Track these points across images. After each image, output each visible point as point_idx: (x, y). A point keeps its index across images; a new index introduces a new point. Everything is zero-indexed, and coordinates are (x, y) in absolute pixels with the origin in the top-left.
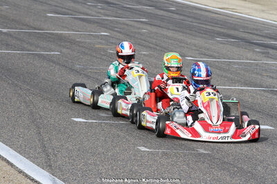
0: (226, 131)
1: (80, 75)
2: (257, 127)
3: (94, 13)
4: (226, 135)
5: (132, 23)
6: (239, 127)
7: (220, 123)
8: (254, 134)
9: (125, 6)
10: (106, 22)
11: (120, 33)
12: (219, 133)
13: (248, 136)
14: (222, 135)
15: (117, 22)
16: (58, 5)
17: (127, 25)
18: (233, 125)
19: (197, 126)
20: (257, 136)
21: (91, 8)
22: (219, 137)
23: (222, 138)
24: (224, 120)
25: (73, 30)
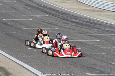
1: (89, 56)
3: (94, 33)
5: (109, 36)
9: (106, 29)
10: (99, 36)
11: (104, 40)
15: (103, 36)
16: (80, 30)
17: (107, 37)
21: (93, 31)
25: (86, 40)
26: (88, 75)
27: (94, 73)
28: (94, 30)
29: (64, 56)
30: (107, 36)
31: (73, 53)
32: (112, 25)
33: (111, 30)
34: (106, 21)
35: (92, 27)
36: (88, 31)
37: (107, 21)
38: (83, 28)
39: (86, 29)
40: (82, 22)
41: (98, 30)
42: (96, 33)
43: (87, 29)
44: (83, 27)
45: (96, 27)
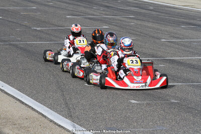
3: (99, 14)
5: (124, 19)
9: (119, 8)
10: (107, 20)
11: (116, 26)
15: (113, 19)
16: (74, 10)
17: (121, 20)
21: (96, 10)
28: (98, 9)
29: (127, 86)
31: (149, 80)
33: (129, 8)
35: (96, 4)
36: (88, 10)
38: (79, 5)
39: (85, 7)
41: (106, 9)
42: (102, 14)
43: (87, 7)
45: (103, 3)
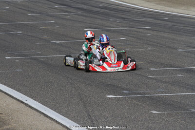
0: (119, 66)
2: (134, 63)
4: (119, 68)
6: (126, 63)
7: (115, 62)
8: (133, 66)
9: (135, 19)
12: (116, 67)
13: (130, 68)
14: (117, 68)
16: (91, 22)
18: (122, 63)
19: (105, 65)
20: (135, 67)
22: (116, 69)
23: (117, 69)
24: (118, 61)
26: (109, 98)
27: (119, 95)
28: (115, 21)
30: (137, 30)
32: (144, 12)
34: (134, 5)
35: (112, 16)
36: (104, 23)
37: (136, 5)
40: (94, 9)
41: (122, 20)
42: (118, 25)
44: (96, 16)
